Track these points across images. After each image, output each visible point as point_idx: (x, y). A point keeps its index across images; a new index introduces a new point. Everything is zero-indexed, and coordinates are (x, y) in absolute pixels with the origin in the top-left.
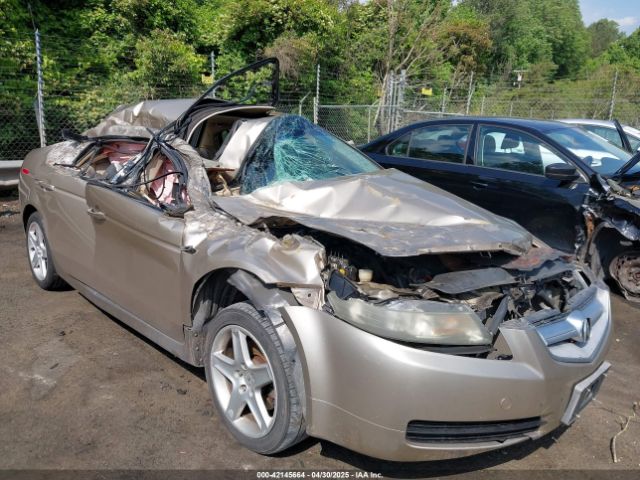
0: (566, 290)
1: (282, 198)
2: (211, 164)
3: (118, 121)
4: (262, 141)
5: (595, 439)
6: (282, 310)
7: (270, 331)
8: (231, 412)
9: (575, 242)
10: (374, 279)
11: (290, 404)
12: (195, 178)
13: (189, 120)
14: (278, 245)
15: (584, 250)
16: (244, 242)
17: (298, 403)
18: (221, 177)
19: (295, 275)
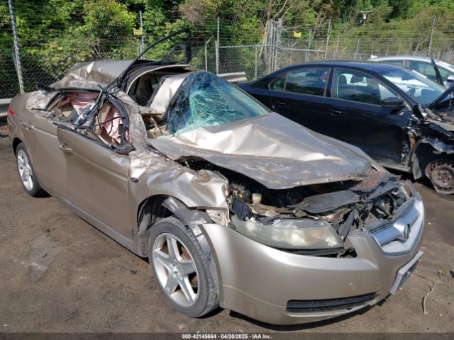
0: (394, 200)
1: (197, 139)
2: (145, 110)
3: (76, 77)
4: (181, 91)
5: (413, 298)
6: (201, 227)
7: (193, 239)
8: (168, 289)
9: (402, 152)
10: (263, 202)
11: (208, 287)
12: (134, 123)
13: (127, 77)
14: (196, 178)
15: (408, 158)
16: (172, 176)
17: (213, 287)
18: (152, 119)
19: (209, 201)
